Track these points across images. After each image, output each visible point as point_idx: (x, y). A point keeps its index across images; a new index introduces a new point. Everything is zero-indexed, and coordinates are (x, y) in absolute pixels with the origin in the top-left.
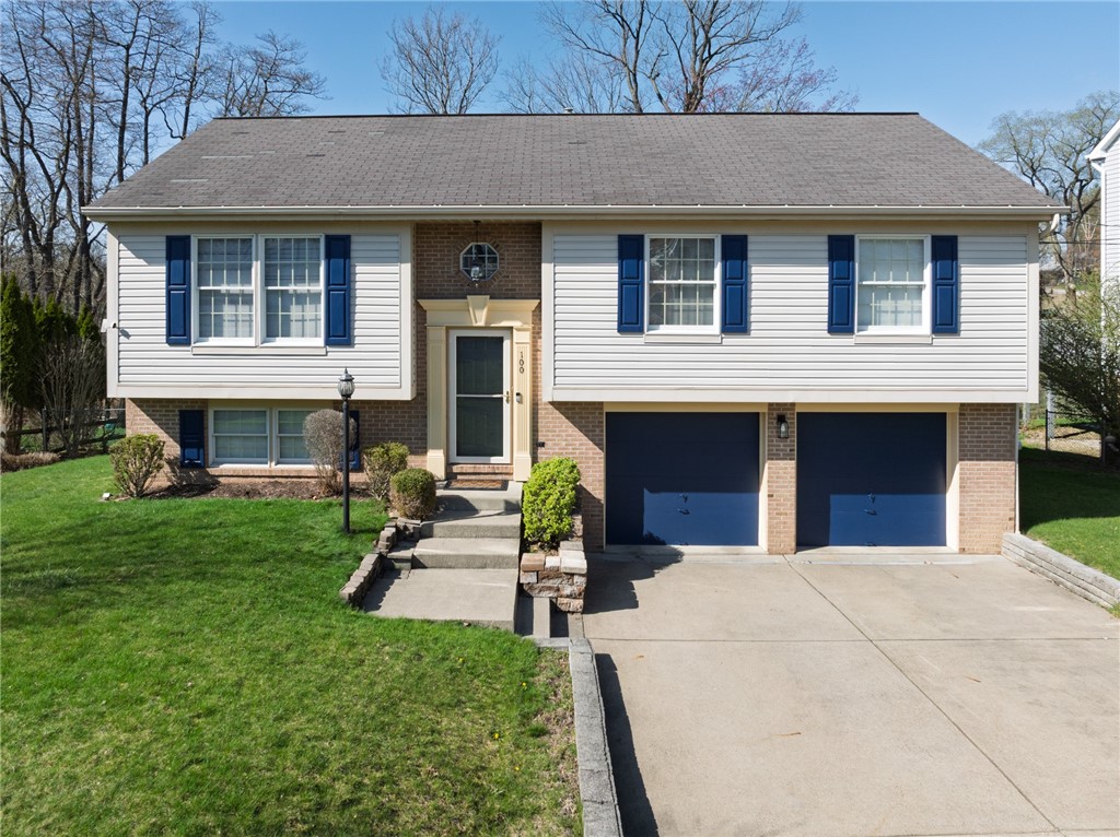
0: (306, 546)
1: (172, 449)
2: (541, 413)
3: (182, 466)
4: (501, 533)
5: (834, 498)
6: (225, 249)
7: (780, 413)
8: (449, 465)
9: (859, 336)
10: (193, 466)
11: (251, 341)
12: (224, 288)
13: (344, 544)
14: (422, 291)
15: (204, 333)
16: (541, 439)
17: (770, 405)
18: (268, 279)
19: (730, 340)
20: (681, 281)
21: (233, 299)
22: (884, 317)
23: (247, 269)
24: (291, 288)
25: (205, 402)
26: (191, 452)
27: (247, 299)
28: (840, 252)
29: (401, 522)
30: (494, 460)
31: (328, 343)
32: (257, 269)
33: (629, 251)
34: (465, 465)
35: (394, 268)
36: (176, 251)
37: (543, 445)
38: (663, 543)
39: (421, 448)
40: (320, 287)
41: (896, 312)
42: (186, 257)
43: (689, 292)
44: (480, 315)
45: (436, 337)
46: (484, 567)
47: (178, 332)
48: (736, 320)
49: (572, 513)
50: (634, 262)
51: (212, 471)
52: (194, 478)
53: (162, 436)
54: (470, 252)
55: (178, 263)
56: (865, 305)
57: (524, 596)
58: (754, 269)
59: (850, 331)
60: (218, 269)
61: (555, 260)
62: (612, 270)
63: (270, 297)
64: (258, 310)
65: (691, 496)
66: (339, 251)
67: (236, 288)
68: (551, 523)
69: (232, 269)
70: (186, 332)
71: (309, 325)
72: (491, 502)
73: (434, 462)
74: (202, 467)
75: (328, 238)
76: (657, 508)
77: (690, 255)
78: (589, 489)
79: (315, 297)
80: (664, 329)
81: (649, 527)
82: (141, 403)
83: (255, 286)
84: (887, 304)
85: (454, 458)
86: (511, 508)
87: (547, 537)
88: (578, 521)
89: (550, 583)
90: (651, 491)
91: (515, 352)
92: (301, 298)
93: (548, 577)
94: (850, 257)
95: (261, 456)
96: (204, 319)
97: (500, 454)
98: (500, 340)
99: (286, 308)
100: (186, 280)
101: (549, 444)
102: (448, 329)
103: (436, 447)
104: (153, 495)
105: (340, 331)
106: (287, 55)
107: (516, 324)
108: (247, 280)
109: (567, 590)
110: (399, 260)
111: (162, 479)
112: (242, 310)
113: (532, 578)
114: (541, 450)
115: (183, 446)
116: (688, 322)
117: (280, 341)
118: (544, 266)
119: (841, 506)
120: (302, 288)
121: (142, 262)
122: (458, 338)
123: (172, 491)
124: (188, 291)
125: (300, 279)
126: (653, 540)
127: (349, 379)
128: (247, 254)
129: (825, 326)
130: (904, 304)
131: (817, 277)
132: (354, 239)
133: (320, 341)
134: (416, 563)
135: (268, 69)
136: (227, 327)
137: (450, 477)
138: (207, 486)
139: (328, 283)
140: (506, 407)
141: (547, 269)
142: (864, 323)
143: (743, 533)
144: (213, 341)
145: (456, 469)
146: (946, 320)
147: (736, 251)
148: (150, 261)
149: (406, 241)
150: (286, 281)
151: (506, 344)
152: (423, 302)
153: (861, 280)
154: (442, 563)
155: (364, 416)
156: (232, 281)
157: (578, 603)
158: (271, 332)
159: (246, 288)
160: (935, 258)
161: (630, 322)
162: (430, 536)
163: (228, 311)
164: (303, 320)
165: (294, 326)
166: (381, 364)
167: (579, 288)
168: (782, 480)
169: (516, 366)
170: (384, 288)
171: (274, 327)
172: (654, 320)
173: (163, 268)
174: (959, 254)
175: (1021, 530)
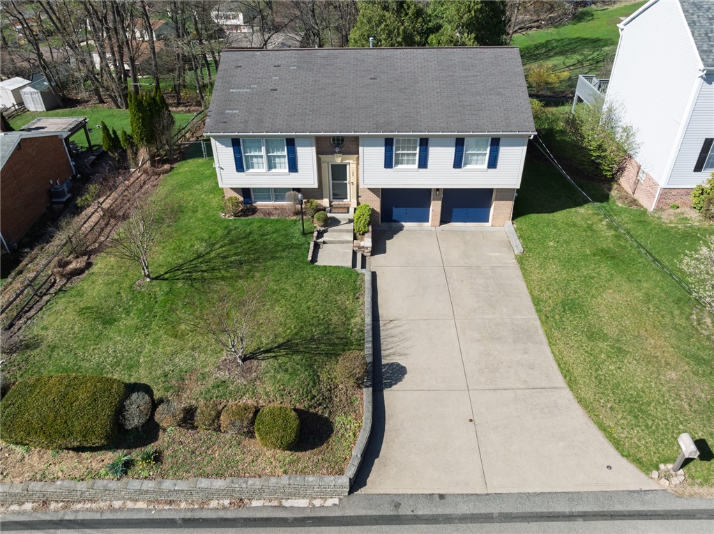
0: (294, 241)
1: (241, 199)
3: (245, 203)
4: (348, 231)
5: (454, 209)
7: (437, 191)
8: (330, 202)
9: (464, 169)
10: (248, 203)
11: (263, 171)
12: (253, 154)
13: (304, 239)
14: (318, 153)
15: (248, 168)
16: (360, 195)
18: (268, 152)
19: (421, 170)
20: (405, 152)
21: (257, 157)
22: (473, 162)
23: (260, 149)
24: (276, 154)
26: (247, 200)
27: (261, 157)
28: (459, 143)
29: (319, 229)
30: (345, 200)
31: (290, 171)
32: (263, 149)
33: (388, 143)
34: (335, 203)
35: (310, 148)
36: (236, 143)
38: (399, 222)
39: (321, 197)
40: (285, 153)
41: (477, 160)
42: (239, 145)
43: (408, 155)
44: (338, 160)
45: (324, 166)
46: (343, 243)
47: (240, 167)
48: (423, 164)
49: (368, 225)
50: (390, 147)
51: (254, 204)
52: (248, 206)
53: (238, 196)
55: (237, 147)
56: (466, 159)
57: (354, 253)
58: (430, 149)
59: (461, 167)
60: (250, 148)
61: (364, 146)
62: (383, 149)
63: (269, 158)
64: (265, 160)
65: (408, 209)
66: (291, 144)
67: (257, 154)
69: (255, 148)
70: (242, 168)
71: (283, 165)
72: (344, 219)
73: (325, 202)
74: (251, 204)
75: (287, 141)
76: (397, 212)
78: (375, 209)
79: (284, 156)
80: (399, 166)
81: (394, 217)
82: (230, 189)
83: (263, 152)
84: (474, 158)
85: (332, 200)
86: (351, 221)
88: (370, 228)
90: (395, 207)
91: (351, 169)
92: (279, 157)
93: (361, 248)
94: (463, 145)
95: (270, 200)
96: (247, 162)
97: (347, 199)
98: (346, 165)
99: (274, 160)
100: (240, 152)
101: (362, 196)
102: (328, 163)
103: (326, 198)
105: (293, 167)
107: (351, 161)
108: (260, 152)
109: (366, 251)
110: (311, 146)
112: (260, 160)
113: (357, 249)
114: (360, 198)
115: (244, 198)
116: (408, 163)
117: (273, 170)
118: (360, 148)
119: (456, 211)
120: (279, 153)
121: (224, 146)
122: (332, 165)
124: (241, 155)
126: (395, 221)
128: (260, 145)
129: (453, 166)
130: (480, 158)
131: (450, 151)
132: (296, 141)
133: (287, 170)
134: (324, 243)
136: (256, 166)
137: (331, 208)
138: (254, 211)
139: (288, 152)
140: (348, 185)
142: (466, 165)
143: (424, 219)
144: (252, 170)
145: (333, 205)
146: (493, 164)
147: (424, 143)
148: (227, 146)
149: (313, 142)
150: (274, 152)
151: (348, 166)
152: (320, 156)
153: (465, 152)
154: (331, 242)
156: (255, 152)
158: (270, 168)
159: (260, 154)
160: (492, 145)
161: (388, 165)
162: (327, 233)
163: (255, 160)
164: (281, 163)
165: (278, 166)
166: (307, 176)
167: (373, 155)
168: (435, 207)
169: (351, 174)
170: (306, 155)
171: (271, 166)
172: (397, 163)
173: (232, 148)
174: (500, 144)
175: (512, 220)
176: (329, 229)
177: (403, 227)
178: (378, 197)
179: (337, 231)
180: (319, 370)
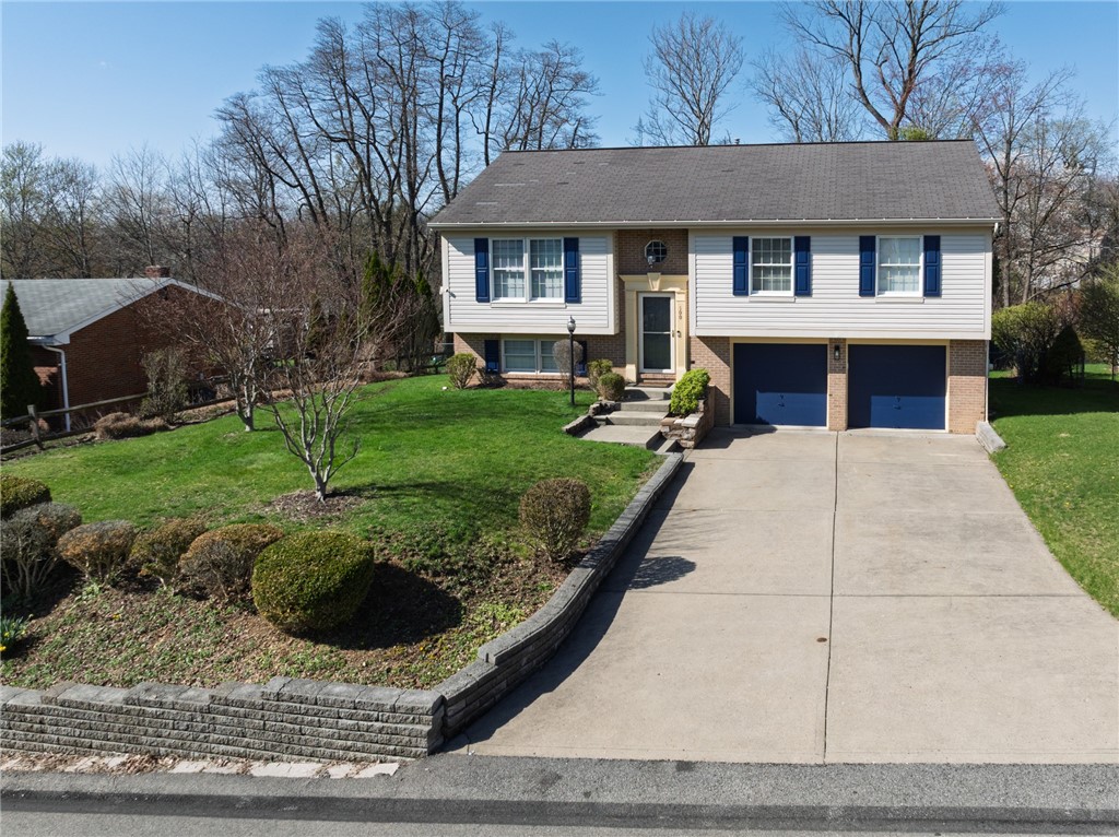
0: (550, 410)
1: (481, 363)
2: (693, 343)
3: (487, 373)
4: (658, 409)
5: (874, 399)
6: (508, 245)
7: (837, 344)
8: (639, 374)
9: (878, 297)
10: (493, 373)
11: (523, 300)
12: (507, 269)
13: (570, 410)
14: (622, 269)
15: (497, 295)
16: (692, 359)
17: (831, 339)
18: (533, 263)
19: (800, 300)
20: (771, 264)
21: (513, 275)
22: (896, 286)
23: (521, 258)
24: (546, 269)
25: (499, 335)
26: (492, 365)
27: (521, 275)
28: (867, 247)
29: (604, 402)
30: (665, 371)
31: (567, 301)
32: (526, 257)
33: (739, 246)
34: (648, 374)
35: (603, 257)
36: (480, 248)
37: (693, 362)
38: (768, 424)
39: (623, 364)
40: (561, 268)
41: (904, 283)
42: (487, 251)
43: (776, 271)
44: (655, 284)
45: (630, 297)
46: (644, 425)
47: (482, 295)
48: (804, 288)
49: (698, 399)
50: (742, 253)
51: (504, 376)
52: (493, 378)
53: (476, 355)
54: (650, 246)
55: (482, 254)
56: (883, 278)
57: (659, 437)
58: (815, 257)
59: (873, 295)
60: (504, 258)
61: (696, 252)
62: (730, 258)
63: (534, 275)
64: (527, 282)
65: (786, 395)
66: (572, 248)
67: (514, 269)
68: (685, 403)
69: (512, 258)
70: (487, 294)
71: (556, 291)
72: (657, 393)
73: (630, 372)
74: (498, 373)
75: (565, 239)
76: (764, 402)
77: (776, 248)
78: (721, 389)
79: (559, 274)
80: (761, 293)
81: (760, 413)
82: (462, 335)
83: (525, 268)
84: (898, 278)
85: (642, 370)
86: (667, 396)
87: (683, 411)
88: (701, 403)
89: (676, 432)
90: (760, 391)
91: (676, 306)
92: (551, 275)
93: (675, 429)
94: (873, 250)
95: (532, 368)
96: (497, 286)
97: (669, 368)
98: (669, 299)
99: (543, 281)
100: (486, 264)
101: (697, 362)
102: (638, 292)
103: (631, 363)
104: (470, 388)
105: (573, 294)
106: (568, 59)
107: (677, 290)
108: (520, 264)
109: (686, 436)
110: (607, 252)
111: (475, 380)
112: (519, 281)
113: (667, 429)
114: (692, 365)
115: (487, 361)
116: (777, 289)
117: (540, 300)
119: (878, 403)
120: (552, 269)
121: (461, 253)
122: (644, 298)
123: (480, 386)
124: (488, 270)
125: (550, 264)
126: (762, 424)
127: (573, 322)
128: (521, 250)
129: (858, 291)
130: (909, 278)
131: (852, 262)
132: (580, 240)
133: (562, 300)
134: (608, 422)
135: (553, 72)
136: (510, 291)
137: (639, 380)
138: (501, 383)
139: (566, 266)
140: (672, 339)
141: (691, 257)
142: (882, 290)
143: (816, 417)
144: (502, 300)
145: (642, 376)
146: (933, 288)
147: (803, 246)
148: (466, 253)
149: (610, 241)
150: (542, 265)
151: (672, 301)
152: (624, 277)
153: (880, 263)
154: (622, 422)
155: (590, 344)
156: (512, 264)
157: (691, 443)
158: (534, 295)
159: (521, 269)
160: (926, 250)
161: (740, 289)
162: (619, 410)
163: (510, 282)
164: (553, 288)
165: (548, 291)
166: (596, 314)
167: (711, 269)
168: (837, 386)
169: (677, 315)
170: (598, 268)
171: (537, 291)
172: (756, 288)
173: (473, 257)
174: (942, 247)
175: (989, 419)
176: (624, 405)
177: (775, 430)
178: (727, 363)
179: (637, 409)
180: (484, 529)
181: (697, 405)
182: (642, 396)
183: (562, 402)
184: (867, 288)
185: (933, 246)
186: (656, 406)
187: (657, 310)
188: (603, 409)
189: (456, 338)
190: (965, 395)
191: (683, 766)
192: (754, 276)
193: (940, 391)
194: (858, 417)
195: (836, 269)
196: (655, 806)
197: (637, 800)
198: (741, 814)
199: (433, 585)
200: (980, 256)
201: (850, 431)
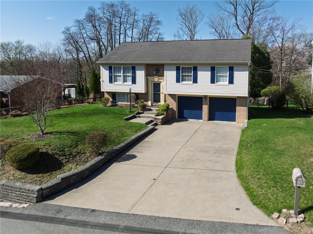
0: (124, 113)
1: (111, 100)
2: (166, 96)
3: (113, 102)
5: (216, 112)
6: (117, 68)
7: (205, 97)
8: (152, 104)
9: (216, 84)
11: (121, 83)
12: (117, 74)
13: (129, 113)
14: (147, 75)
15: (115, 82)
16: (166, 100)
17: (204, 95)
18: (124, 73)
19: (194, 84)
20: (187, 74)
21: (119, 76)
22: (221, 81)
23: (121, 71)
24: (127, 74)
25: (116, 92)
26: (114, 100)
27: (121, 76)
28: (213, 69)
29: (140, 111)
31: (132, 83)
32: (122, 71)
33: (178, 69)
34: (154, 104)
35: (142, 72)
36: (110, 69)
37: (166, 101)
38: (187, 119)
39: (148, 101)
40: (131, 74)
41: (223, 80)
42: (112, 69)
43: (188, 76)
44: (156, 79)
45: (150, 83)
46: (149, 118)
48: (195, 81)
50: (178, 71)
51: (117, 103)
52: (114, 104)
53: (110, 97)
54: (155, 69)
56: (217, 78)
58: (198, 72)
59: (214, 83)
60: (116, 71)
61: (166, 70)
62: (175, 73)
63: (124, 76)
64: (122, 78)
65: (192, 111)
66: (134, 69)
67: (119, 74)
68: (161, 112)
69: (118, 71)
70: (112, 81)
72: (155, 109)
73: (149, 103)
74: (115, 103)
75: (132, 67)
76: (186, 112)
77: (188, 70)
78: (174, 109)
79: (130, 76)
80: (184, 82)
81: (185, 116)
82: (107, 92)
83: (122, 74)
84: (222, 78)
85: (153, 103)
86: (157, 110)
87: (160, 114)
89: (156, 120)
90: (185, 110)
91: (162, 85)
93: (156, 119)
94: (214, 70)
95: (124, 101)
96: (114, 79)
97: (160, 102)
98: (160, 83)
99: (126, 78)
100: (112, 73)
101: (167, 101)
102: (152, 81)
103: (150, 101)
104: (108, 106)
105: (134, 82)
107: (162, 81)
108: (120, 73)
109: (159, 121)
110: (143, 70)
111: (109, 104)
112: (120, 78)
113: (154, 119)
114: (166, 102)
116: (188, 81)
117: (126, 83)
119: (217, 114)
120: (129, 75)
121: (105, 70)
122: (154, 83)
123: (111, 106)
124: (112, 75)
125: (128, 73)
126: (185, 118)
127: (131, 89)
128: (121, 69)
129: (210, 82)
130: (225, 78)
131: (208, 74)
132: (136, 67)
134: (139, 117)
136: (118, 81)
137: (152, 106)
138: (116, 105)
139: (132, 74)
140: (161, 94)
141: (165, 72)
142: (217, 82)
143: (201, 118)
144: (116, 83)
145: (153, 104)
146: (231, 81)
147: (195, 69)
148: (107, 70)
149: (143, 67)
150: (126, 73)
152: (148, 77)
153: (217, 74)
154: (143, 117)
155: (139, 95)
156: (118, 73)
157: (160, 123)
158: (124, 82)
160: (229, 71)
161: (178, 81)
162: (144, 113)
163: (118, 78)
164: (129, 80)
165: (128, 81)
166: (140, 87)
167: (170, 75)
168: (205, 109)
169: (162, 88)
170: (141, 75)
171: (125, 81)
172: (183, 81)
173: (108, 71)
174: (234, 70)
175: (248, 119)
176: (145, 112)
177: (188, 120)
178: (175, 101)
179: (149, 113)
181: (164, 113)
182: (151, 110)
183: (127, 111)
184: (213, 81)
185: (231, 70)
186: (153, 113)
187: (157, 86)
188: (139, 113)
189: (105, 93)
190: (242, 112)
191: (93, 211)
192: (182, 77)
193: (234, 111)
194: (211, 117)
195: (204, 76)
196: (79, 221)
197: (76, 219)
198: (98, 225)
199: (58, 159)
200: (245, 72)
201: (208, 121)
